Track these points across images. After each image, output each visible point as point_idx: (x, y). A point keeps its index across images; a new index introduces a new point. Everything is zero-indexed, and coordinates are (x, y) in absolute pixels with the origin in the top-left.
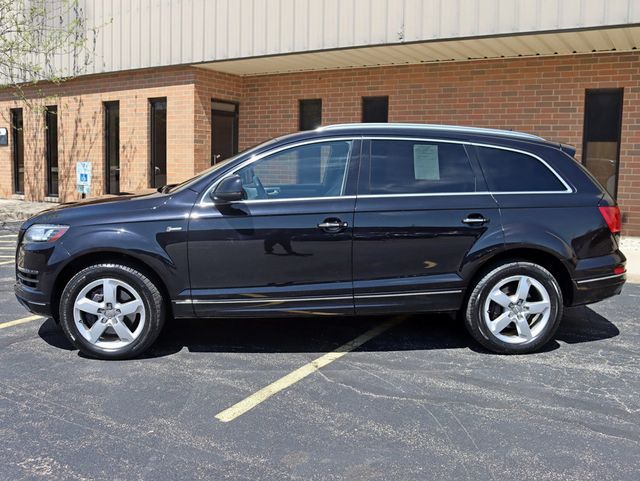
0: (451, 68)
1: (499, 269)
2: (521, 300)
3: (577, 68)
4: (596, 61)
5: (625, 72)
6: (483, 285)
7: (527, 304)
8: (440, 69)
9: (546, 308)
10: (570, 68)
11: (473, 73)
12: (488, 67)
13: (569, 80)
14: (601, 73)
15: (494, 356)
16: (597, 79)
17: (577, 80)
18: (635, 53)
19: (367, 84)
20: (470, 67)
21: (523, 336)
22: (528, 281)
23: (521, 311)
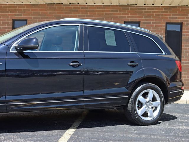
0: (61, 8)
1: (142, 86)
2: (150, 101)
3: (120, 11)
4: (128, 9)
5: (141, 14)
6: (136, 93)
7: (152, 103)
8: (55, 8)
9: (159, 104)
10: (117, 11)
11: (72, 11)
12: (79, 8)
13: (117, 17)
14: (131, 14)
15: (140, 126)
16: (129, 17)
17: (120, 17)
18: (145, 6)
19: (16, 12)
20: (70, 8)
21: (150, 117)
22: (152, 92)
23: (149, 105)
